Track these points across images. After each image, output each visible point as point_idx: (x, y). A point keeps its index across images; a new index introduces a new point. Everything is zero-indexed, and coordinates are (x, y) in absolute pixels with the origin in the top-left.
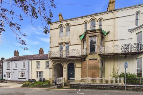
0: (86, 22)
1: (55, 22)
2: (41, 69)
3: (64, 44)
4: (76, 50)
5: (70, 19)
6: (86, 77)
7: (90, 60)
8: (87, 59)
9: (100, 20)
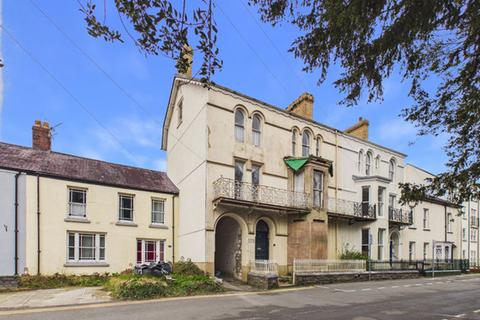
0: (294, 130)
1: (226, 90)
2: (98, 223)
3: (248, 165)
4: (276, 191)
5: (265, 104)
6: (307, 258)
7: (314, 220)
8: (310, 218)
9: (319, 138)
